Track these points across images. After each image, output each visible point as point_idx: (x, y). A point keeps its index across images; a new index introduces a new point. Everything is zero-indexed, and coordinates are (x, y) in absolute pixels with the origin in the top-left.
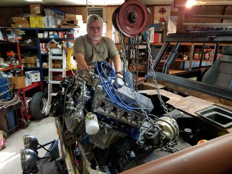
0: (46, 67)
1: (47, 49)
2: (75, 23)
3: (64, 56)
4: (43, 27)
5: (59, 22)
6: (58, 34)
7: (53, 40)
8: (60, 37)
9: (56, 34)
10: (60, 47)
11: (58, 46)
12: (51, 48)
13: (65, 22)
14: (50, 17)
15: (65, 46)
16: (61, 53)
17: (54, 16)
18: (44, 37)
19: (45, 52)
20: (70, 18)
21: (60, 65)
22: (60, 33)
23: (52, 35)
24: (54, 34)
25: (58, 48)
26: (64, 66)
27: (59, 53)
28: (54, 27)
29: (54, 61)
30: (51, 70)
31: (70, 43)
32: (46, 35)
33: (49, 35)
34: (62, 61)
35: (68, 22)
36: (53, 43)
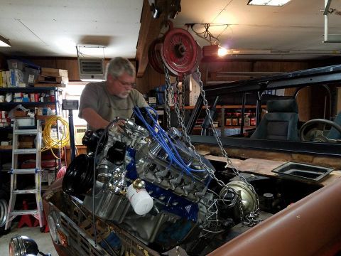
0: (6, 148)
1: (9, 120)
2: (57, 81)
3: (39, 128)
4: (4, 86)
5: (31, 79)
6: (29, 96)
7: (20, 106)
8: (33, 101)
9: (26, 96)
10: (32, 115)
11: (29, 114)
12: (17, 117)
13: (42, 79)
14: (17, 71)
15: (40, 113)
16: (34, 125)
17: (24, 71)
18: (5, 101)
19: (6, 125)
20: (50, 73)
21: (31, 144)
22: (33, 95)
23: (19, 98)
24: (22, 97)
25: (29, 116)
26: (39, 145)
27: (30, 125)
28: (24, 86)
29: (21, 138)
30: (15, 151)
31: (49, 109)
32: (9, 99)
33: (13, 98)
34: (34, 136)
35: (46, 79)
36: (20, 110)
